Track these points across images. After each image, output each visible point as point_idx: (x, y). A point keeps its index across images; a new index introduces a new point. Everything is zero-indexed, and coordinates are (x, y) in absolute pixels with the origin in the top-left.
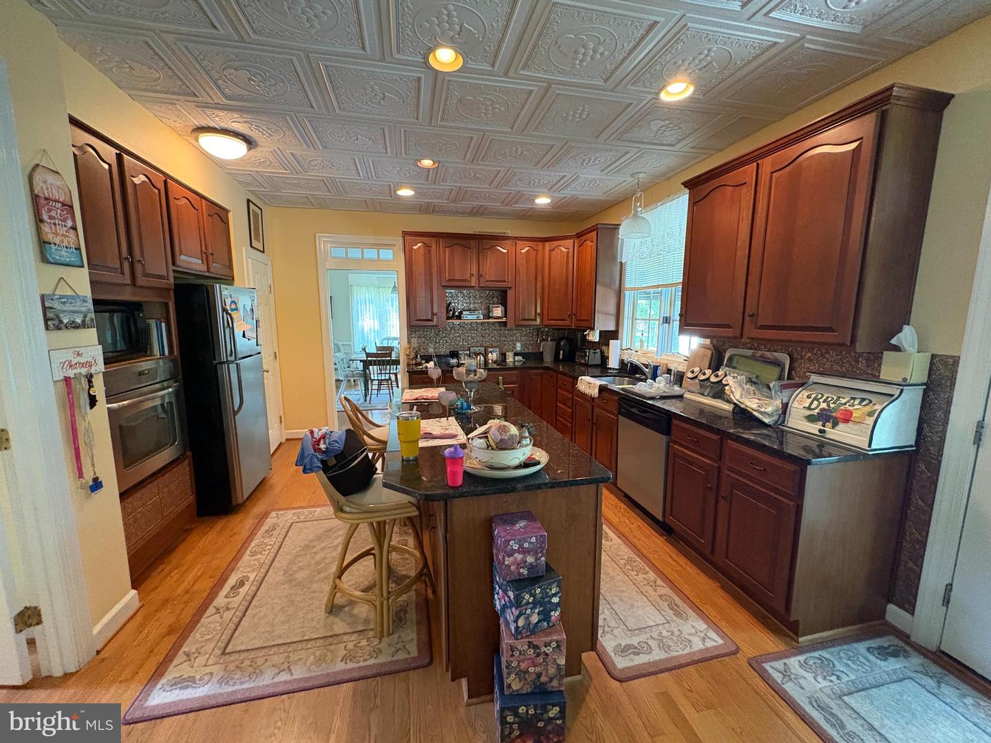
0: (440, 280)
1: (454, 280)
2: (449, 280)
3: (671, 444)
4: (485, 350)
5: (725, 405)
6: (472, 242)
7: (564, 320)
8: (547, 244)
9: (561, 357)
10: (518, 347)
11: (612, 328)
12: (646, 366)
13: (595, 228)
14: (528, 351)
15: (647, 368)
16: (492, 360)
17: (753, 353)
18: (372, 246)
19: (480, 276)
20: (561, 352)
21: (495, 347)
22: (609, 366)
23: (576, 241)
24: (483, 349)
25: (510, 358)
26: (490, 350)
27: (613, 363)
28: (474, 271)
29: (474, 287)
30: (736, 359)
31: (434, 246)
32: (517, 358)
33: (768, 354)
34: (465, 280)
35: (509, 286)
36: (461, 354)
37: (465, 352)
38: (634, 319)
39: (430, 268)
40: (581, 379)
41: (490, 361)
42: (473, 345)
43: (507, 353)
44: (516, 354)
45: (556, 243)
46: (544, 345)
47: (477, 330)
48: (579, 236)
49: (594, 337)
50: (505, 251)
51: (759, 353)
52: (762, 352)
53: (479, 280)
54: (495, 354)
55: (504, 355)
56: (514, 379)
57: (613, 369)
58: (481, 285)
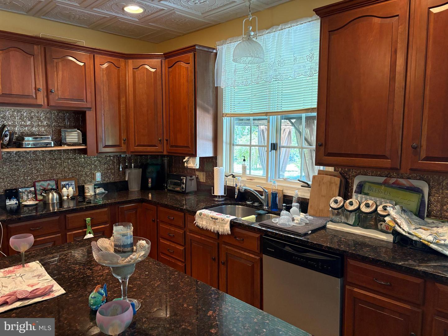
1: (10, 95)
3: (347, 287)
4: (57, 184)
5: (381, 235)
7: (155, 146)
8: (130, 61)
9: (150, 185)
10: (98, 177)
11: (210, 154)
12: (261, 193)
13: (192, 49)
14: (109, 181)
15: (262, 195)
16: (68, 197)
17: (385, 180)
19: (48, 92)
20: (150, 180)
21: (70, 179)
22: (215, 194)
23: (163, 61)
25: (90, 192)
26: (63, 183)
27: (219, 191)
28: (41, 84)
29: (41, 105)
30: (367, 186)
32: (98, 191)
33: (403, 181)
34: (28, 96)
35: (88, 106)
37: (28, 189)
38: (232, 144)
40: (201, 214)
41: (65, 198)
42: (39, 179)
43: (86, 186)
44: (96, 186)
45: (141, 61)
46: (129, 173)
47: (44, 160)
48: (167, 56)
49: (194, 164)
50: (82, 64)
51: (392, 181)
52: (395, 179)
53: (47, 96)
54: (71, 189)
55: (81, 190)
57: (219, 196)
58: (52, 104)
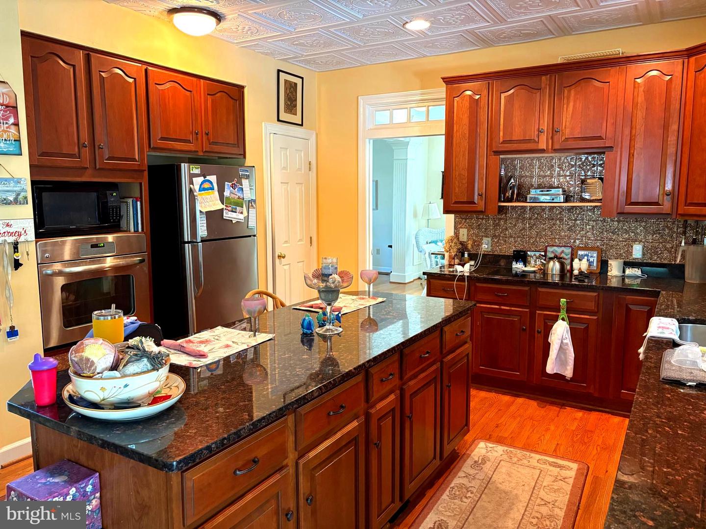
0: (490, 142)
1: (510, 142)
2: (505, 142)
4: (572, 253)
21: (592, 249)
24: (568, 250)
25: (615, 269)
26: (581, 253)
29: (544, 150)
32: (629, 271)
36: (531, 256)
39: (477, 125)
42: (553, 243)
43: (610, 262)
44: (628, 264)
47: (561, 220)
53: (552, 138)
54: (585, 261)
55: (604, 265)
56: (591, 306)
58: (557, 147)
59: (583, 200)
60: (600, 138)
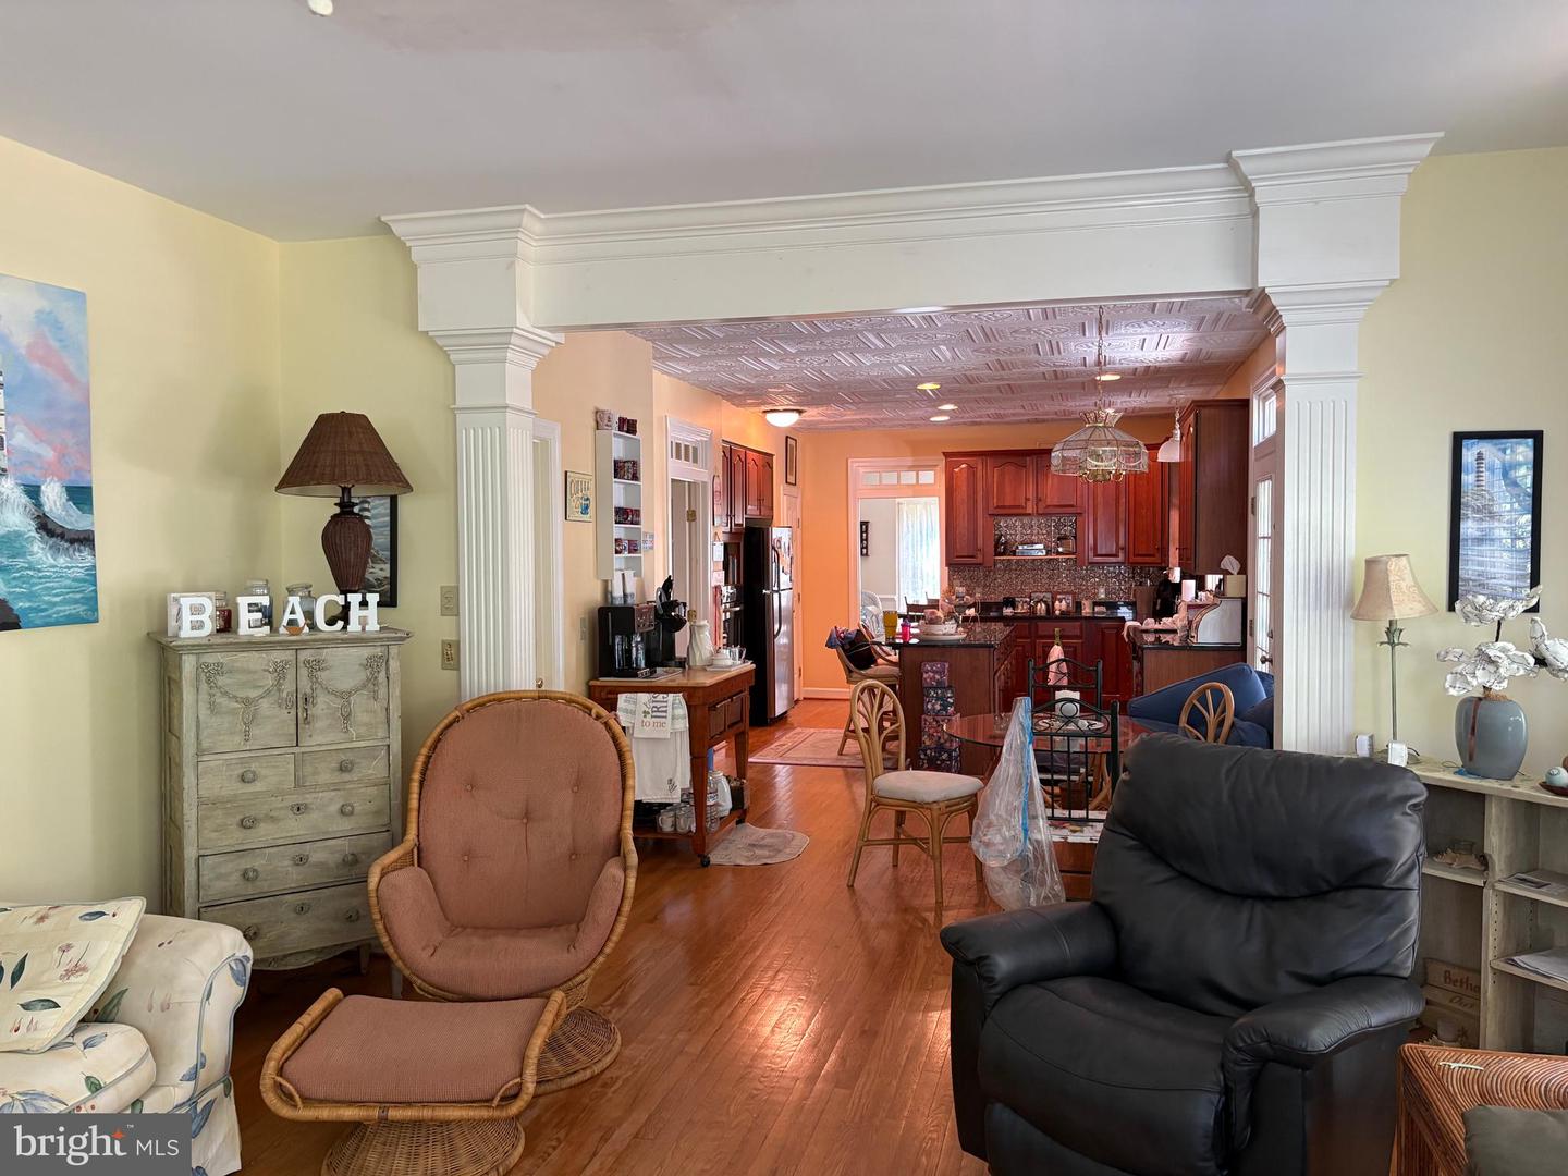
0: (986, 508)
1: (1004, 507)
2: (998, 507)
4: (1052, 597)
6: (1028, 459)
7: (1152, 555)
10: (1102, 593)
14: (1117, 600)
16: (1061, 610)
18: (910, 468)
19: (1039, 500)
21: (1067, 593)
24: (1049, 595)
25: (1088, 609)
26: (1059, 596)
28: (1031, 495)
29: (1030, 514)
31: (980, 467)
32: (1097, 609)
34: (1019, 507)
35: (1080, 512)
36: (1019, 603)
37: (1024, 599)
39: (975, 493)
41: (1058, 612)
42: (1035, 589)
43: (1084, 602)
44: (1095, 604)
47: (1041, 570)
53: (1036, 505)
54: (1064, 603)
55: (1078, 605)
58: (1040, 512)
59: (1058, 553)
60: (1072, 506)
